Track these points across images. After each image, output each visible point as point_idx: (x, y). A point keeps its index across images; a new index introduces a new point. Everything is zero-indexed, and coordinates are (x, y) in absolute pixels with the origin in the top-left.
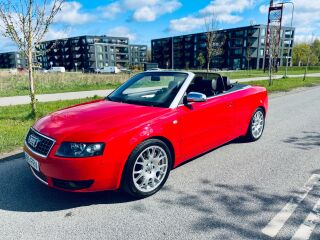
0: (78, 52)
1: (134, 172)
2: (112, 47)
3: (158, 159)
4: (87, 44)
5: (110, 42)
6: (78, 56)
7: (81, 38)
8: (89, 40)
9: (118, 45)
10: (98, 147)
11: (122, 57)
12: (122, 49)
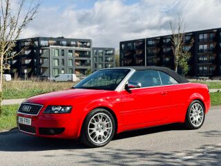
0: (28, 57)
1: (89, 129)
2: (71, 51)
3: (105, 123)
4: (40, 47)
5: (68, 45)
6: (27, 62)
7: (33, 40)
8: (43, 43)
9: (78, 48)
10: (68, 108)
11: (83, 62)
12: (82, 53)
